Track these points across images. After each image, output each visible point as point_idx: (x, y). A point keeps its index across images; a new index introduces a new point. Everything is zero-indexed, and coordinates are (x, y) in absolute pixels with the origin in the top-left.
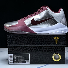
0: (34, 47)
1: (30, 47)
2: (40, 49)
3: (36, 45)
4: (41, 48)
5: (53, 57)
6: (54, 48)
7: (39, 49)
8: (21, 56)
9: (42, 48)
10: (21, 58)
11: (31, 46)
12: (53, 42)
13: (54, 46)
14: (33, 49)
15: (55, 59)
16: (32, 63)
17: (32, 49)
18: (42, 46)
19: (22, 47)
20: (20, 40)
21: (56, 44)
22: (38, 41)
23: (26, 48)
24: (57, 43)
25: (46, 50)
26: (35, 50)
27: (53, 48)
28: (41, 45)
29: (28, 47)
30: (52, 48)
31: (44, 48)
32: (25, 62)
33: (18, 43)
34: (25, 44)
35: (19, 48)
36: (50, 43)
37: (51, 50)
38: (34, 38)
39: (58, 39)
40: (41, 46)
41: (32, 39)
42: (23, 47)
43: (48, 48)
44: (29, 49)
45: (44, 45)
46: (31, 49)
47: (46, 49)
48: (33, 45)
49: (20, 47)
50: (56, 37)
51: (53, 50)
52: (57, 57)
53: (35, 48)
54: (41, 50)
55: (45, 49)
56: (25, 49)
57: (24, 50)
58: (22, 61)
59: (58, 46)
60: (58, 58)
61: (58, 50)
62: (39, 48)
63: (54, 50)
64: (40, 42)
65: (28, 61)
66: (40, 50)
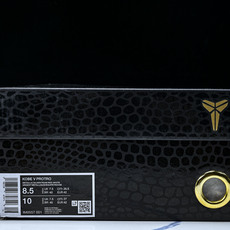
0: (114, 146)
1: (95, 143)
2: (140, 153)
3: (123, 134)
4: (146, 150)
5: (198, 191)
6: (204, 148)
7: (135, 155)
8: (56, 184)
9: (151, 147)
10: (55, 192)
11: (100, 138)
12: (198, 124)
13: (204, 143)
14: (108, 154)
15: (206, 198)
16: (103, 215)
17: (104, 151)
18: (149, 142)
19: (59, 142)
20: (52, 110)
21: (214, 135)
22: (134, 119)
23: (81, 149)
24: (215, 127)
25: (169, 158)
26: (118, 156)
27: (200, 152)
28: (145, 134)
29: (87, 142)
30: (196, 148)
32: (74, 211)
33: (44, 125)
35: (45, 148)
37: (190, 158)
38: (115, 104)
39: (221, 109)
40: (144, 139)
41: (107, 109)
42: (66, 144)
43: (175, 148)
44: (94, 154)
45: (158, 135)
46: (99, 153)
47: (169, 152)
48: (108, 134)
49: (51, 142)
50: (215, 102)
51: (200, 157)
52: (216, 191)
53: (119, 150)
54: (146, 157)
55: (162, 155)
56: (74, 154)
57: (69, 158)
58: (60, 206)
59: (221, 143)
60: (218, 193)
61: (220, 161)
62: (135, 149)
63: (205, 159)
64: (140, 122)
65: (87, 206)
66: (141, 160)
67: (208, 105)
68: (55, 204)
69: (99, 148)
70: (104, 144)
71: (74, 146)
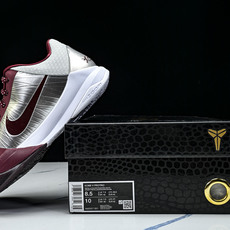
0: (147, 162)
1: (134, 161)
2: (165, 166)
3: (154, 154)
4: (169, 165)
5: (207, 192)
6: (210, 163)
7: (162, 168)
8: (109, 189)
9: (173, 162)
10: (107, 195)
11: (138, 157)
12: (206, 146)
13: (210, 159)
14: (143, 168)
15: (213, 198)
16: (141, 210)
17: (140, 165)
18: (172, 159)
19: (109, 160)
20: (104, 138)
22: (160, 143)
23: (124, 164)
25: (186, 170)
26: (150, 169)
27: (207, 165)
28: (169, 153)
29: (128, 160)
30: (204, 162)
31: (177, 165)
32: (121, 207)
33: (99, 149)
34: (119, 152)
35: (100, 164)
36: (198, 149)
37: (201, 170)
38: (147, 133)
39: (221, 135)
40: (168, 157)
41: (142, 137)
42: (114, 162)
43: (189, 163)
44: (133, 168)
45: (179, 154)
46: (137, 167)
47: (185, 166)
48: (144, 154)
49: (104, 160)
50: (217, 130)
51: (208, 169)
52: (219, 192)
53: (150, 164)
54: (169, 169)
55: (181, 167)
56: (120, 168)
57: (116, 171)
58: (111, 204)
59: (222, 159)
60: (221, 194)
61: (222, 171)
62: (161, 164)
63: (211, 170)
64: (165, 145)
65: (129, 204)
66: (166, 171)
67: (212, 133)
68: (107, 203)
69: (136, 163)
70: (140, 161)
71: (119, 163)
